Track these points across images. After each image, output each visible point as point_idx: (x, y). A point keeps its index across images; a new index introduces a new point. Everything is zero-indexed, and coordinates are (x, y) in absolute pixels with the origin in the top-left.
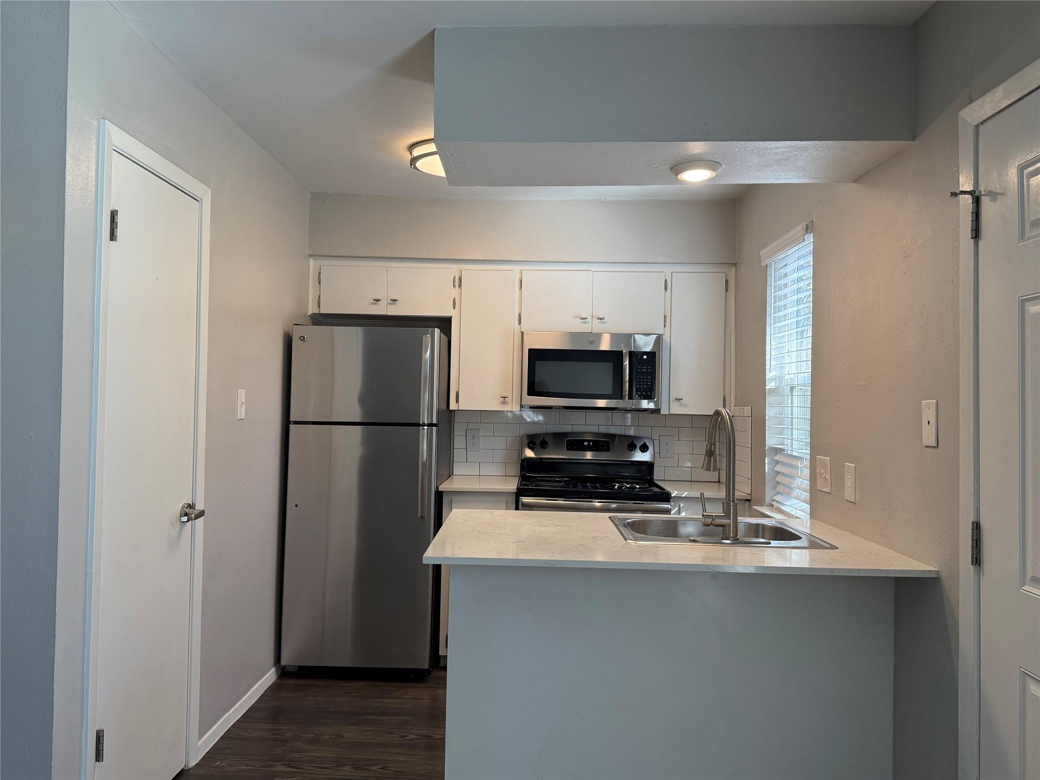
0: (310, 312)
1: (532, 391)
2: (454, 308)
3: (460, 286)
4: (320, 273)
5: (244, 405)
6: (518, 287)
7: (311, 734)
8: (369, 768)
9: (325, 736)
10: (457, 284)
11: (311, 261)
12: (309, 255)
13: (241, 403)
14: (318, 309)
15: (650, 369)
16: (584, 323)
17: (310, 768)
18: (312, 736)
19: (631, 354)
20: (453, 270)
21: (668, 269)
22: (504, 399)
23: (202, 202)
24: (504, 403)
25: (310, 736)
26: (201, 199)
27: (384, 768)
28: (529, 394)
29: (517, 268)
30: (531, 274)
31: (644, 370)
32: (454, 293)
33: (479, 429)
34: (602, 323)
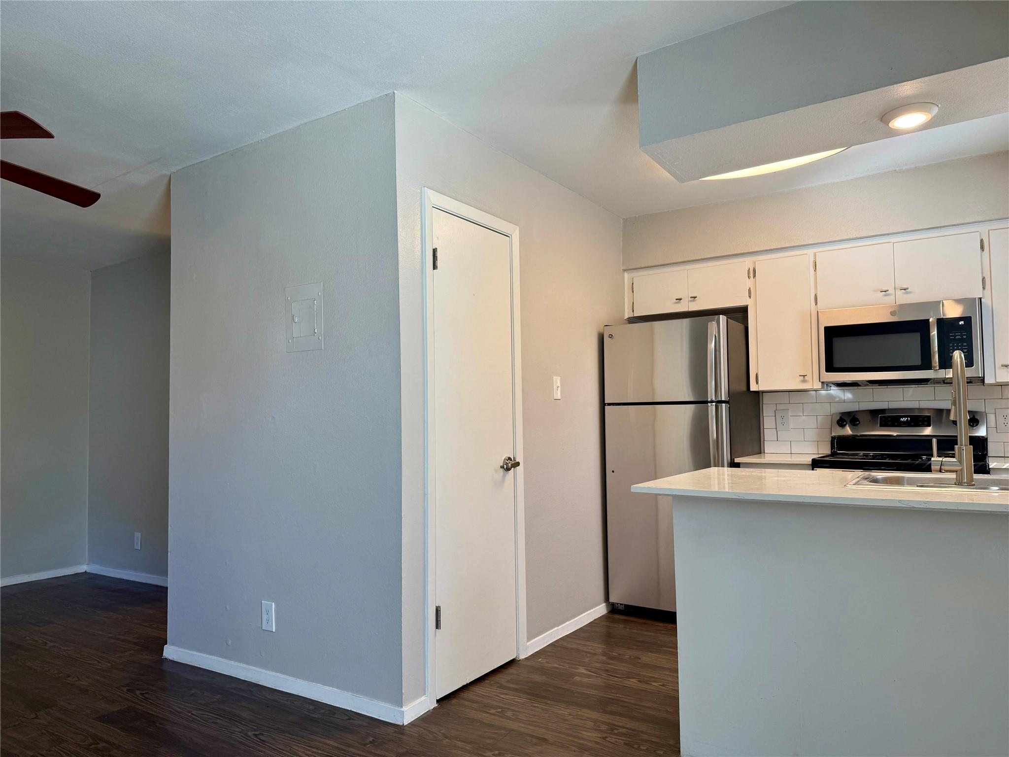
0: (626, 317)
1: (830, 368)
2: (750, 297)
3: (754, 276)
4: (633, 284)
5: (559, 389)
6: (812, 270)
7: (617, 653)
8: (651, 683)
9: (626, 656)
10: (752, 275)
11: (626, 275)
12: (623, 270)
13: (556, 387)
14: (632, 313)
15: (964, 335)
16: (886, 295)
17: (605, 675)
18: (616, 654)
19: (941, 322)
20: (747, 263)
21: (983, 228)
22: (804, 377)
23: (511, 237)
24: (804, 381)
25: (614, 654)
26: (511, 235)
27: (663, 685)
28: (827, 371)
29: (810, 252)
30: (825, 255)
31: (957, 337)
32: (749, 283)
33: (788, 409)
34: (907, 293)
